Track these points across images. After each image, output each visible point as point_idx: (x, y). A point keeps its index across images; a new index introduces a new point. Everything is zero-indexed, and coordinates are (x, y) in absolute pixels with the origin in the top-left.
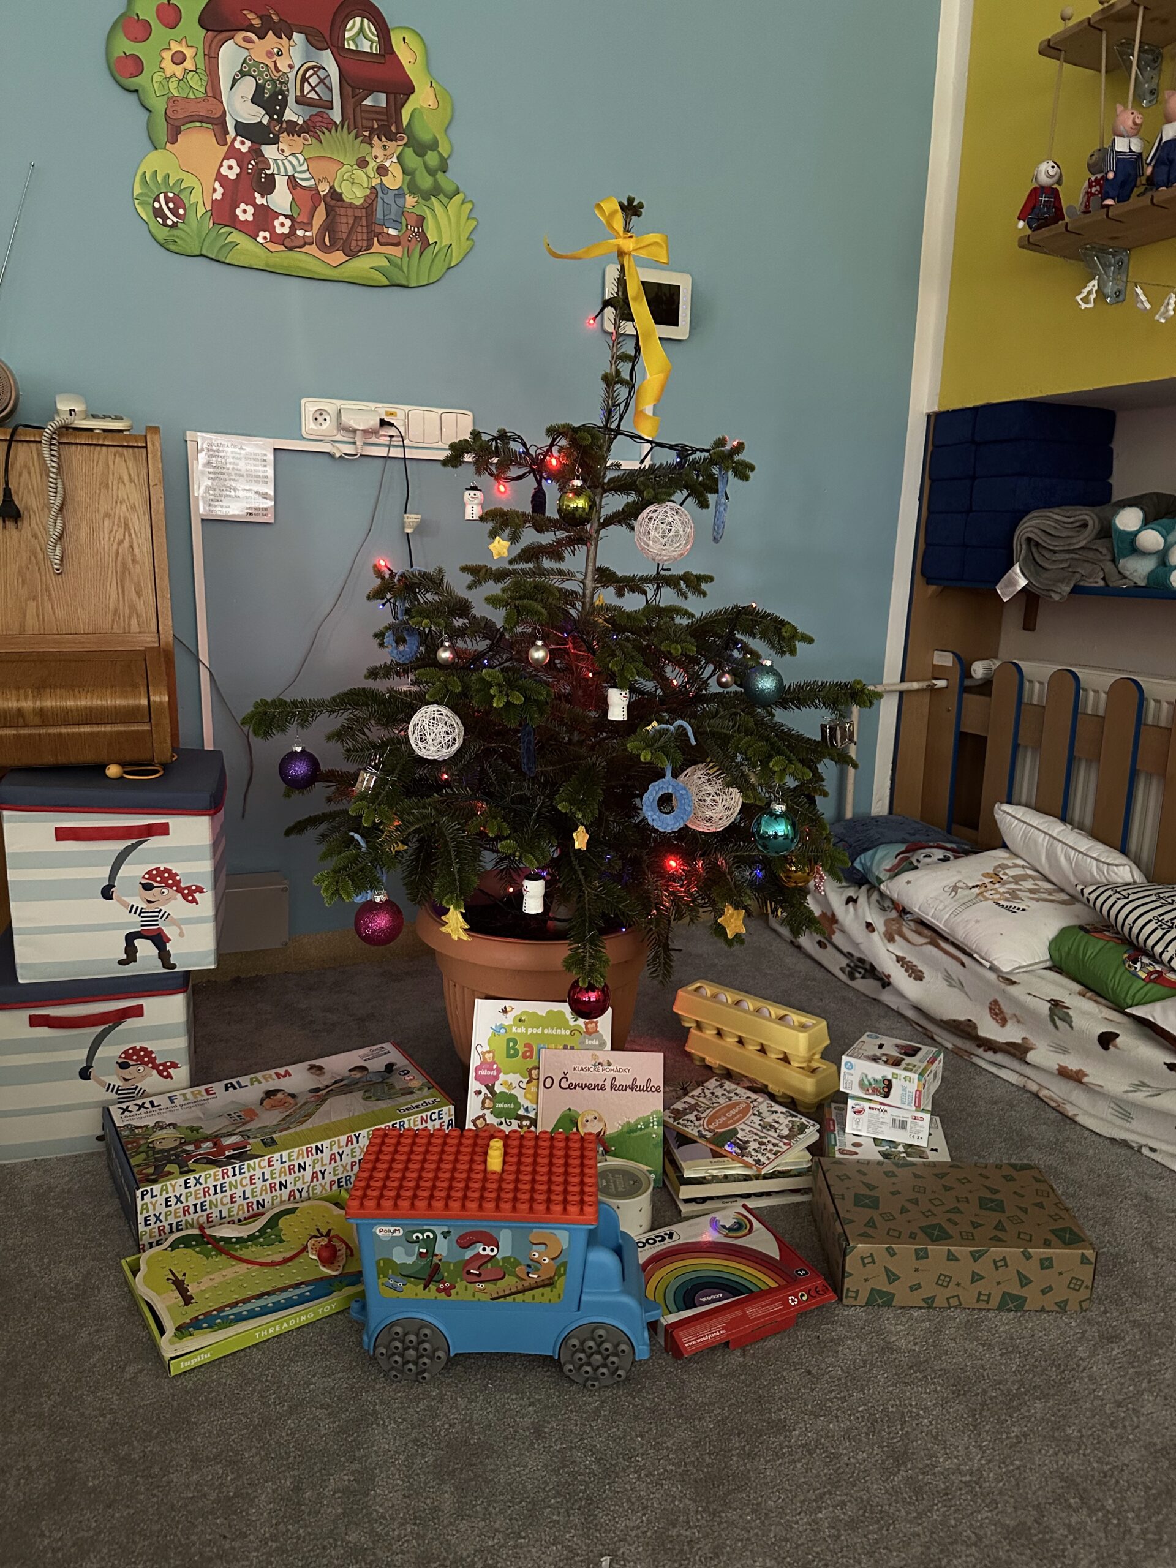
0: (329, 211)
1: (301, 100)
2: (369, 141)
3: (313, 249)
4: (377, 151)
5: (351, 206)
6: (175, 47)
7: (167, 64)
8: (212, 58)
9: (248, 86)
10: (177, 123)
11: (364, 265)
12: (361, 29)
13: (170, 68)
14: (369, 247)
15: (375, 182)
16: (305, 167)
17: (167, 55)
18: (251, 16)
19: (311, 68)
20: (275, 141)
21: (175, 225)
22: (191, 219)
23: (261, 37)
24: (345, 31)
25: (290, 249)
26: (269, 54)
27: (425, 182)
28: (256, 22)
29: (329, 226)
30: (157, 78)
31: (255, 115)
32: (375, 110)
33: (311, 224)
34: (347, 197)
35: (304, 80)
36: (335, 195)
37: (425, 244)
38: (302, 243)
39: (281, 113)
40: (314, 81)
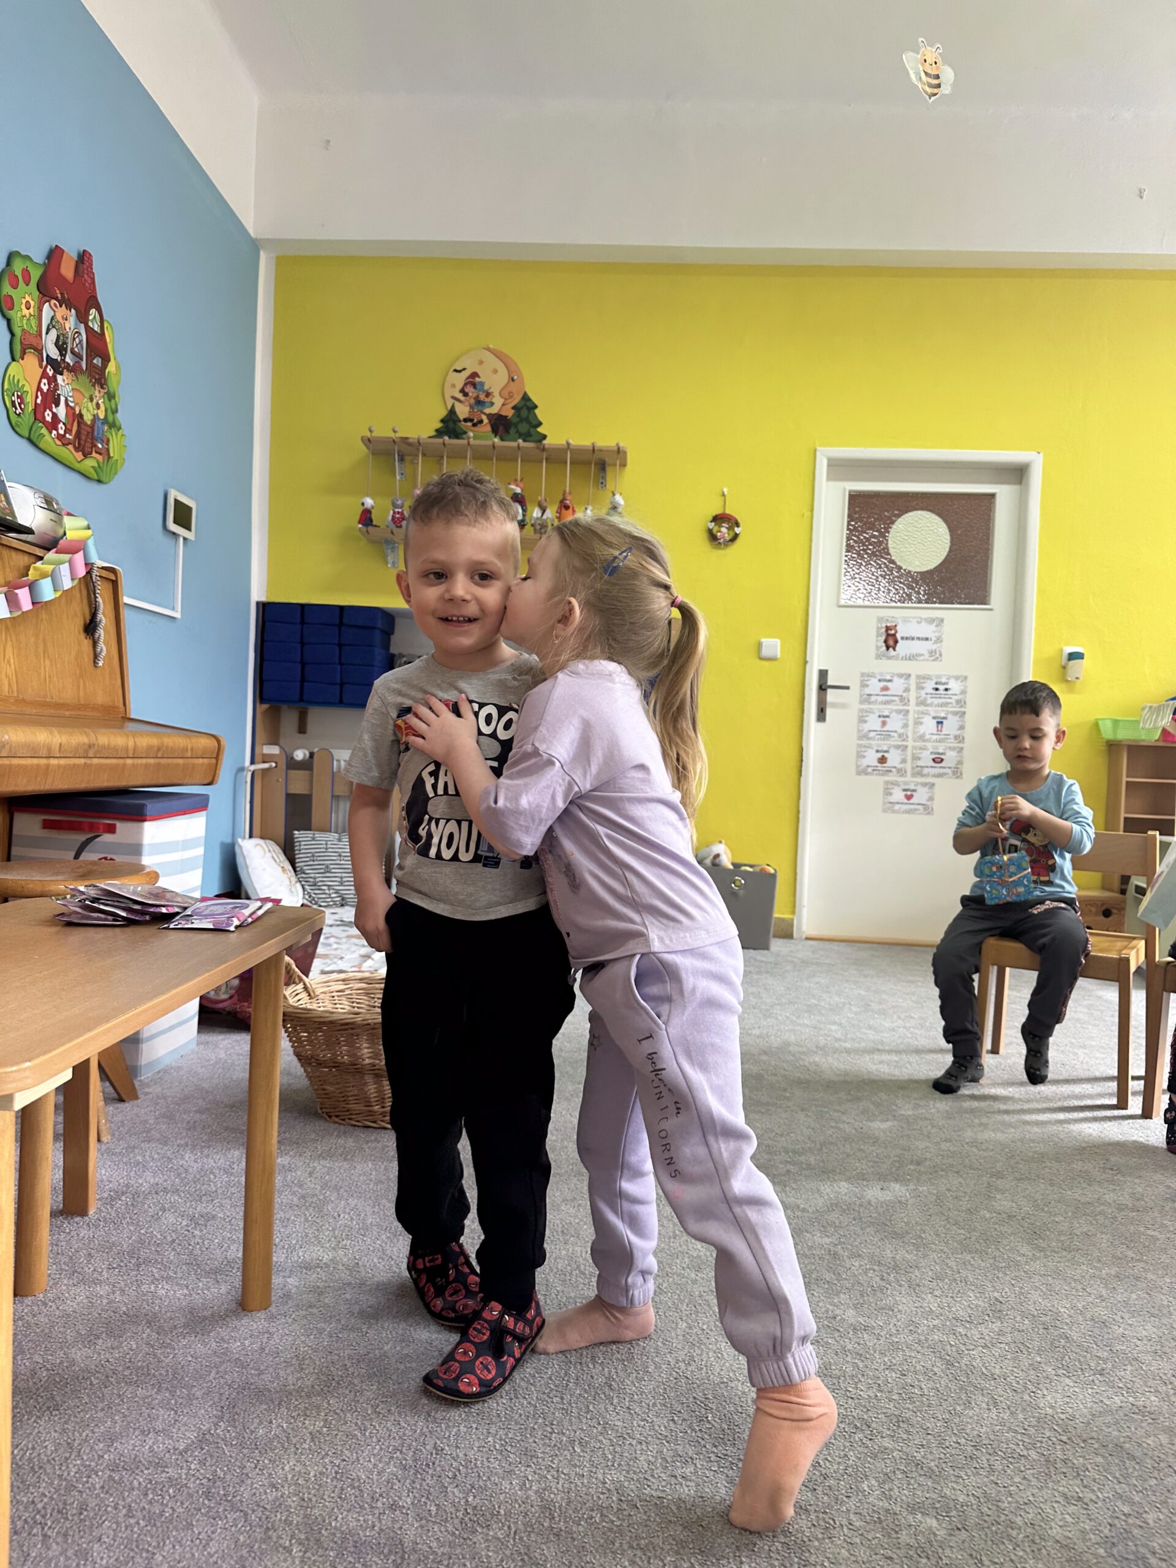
0: (79, 426)
1: (73, 352)
2: (94, 386)
3: (71, 447)
4: (97, 393)
5: (86, 424)
6: (28, 298)
7: (23, 307)
8: (40, 310)
9: (53, 334)
10: (25, 347)
11: (90, 463)
12: (95, 317)
13: (26, 312)
14: (91, 453)
15: (95, 412)
16: (71, 394)
17: (24, 301)
18: (58, 291)
19: (77, 332)
20: (61, 374)
21: (19, 415)
22: (26, 411)
23: (61, 306)
24: (88, 314)
25: (64, 445)
26: (63, 317)
27: (110, 419)
28: (59, 295)
29: (78, 435)
30: (19, 315)
31: (54, 354)
32: (95, 366)
33: (71, 431)
34: (85, 418)
35: (74, 339)
36: (81, 415)
37: (109, 457)
38: (67, 442)
39: (65, 356)
40: (77, 340)
